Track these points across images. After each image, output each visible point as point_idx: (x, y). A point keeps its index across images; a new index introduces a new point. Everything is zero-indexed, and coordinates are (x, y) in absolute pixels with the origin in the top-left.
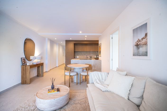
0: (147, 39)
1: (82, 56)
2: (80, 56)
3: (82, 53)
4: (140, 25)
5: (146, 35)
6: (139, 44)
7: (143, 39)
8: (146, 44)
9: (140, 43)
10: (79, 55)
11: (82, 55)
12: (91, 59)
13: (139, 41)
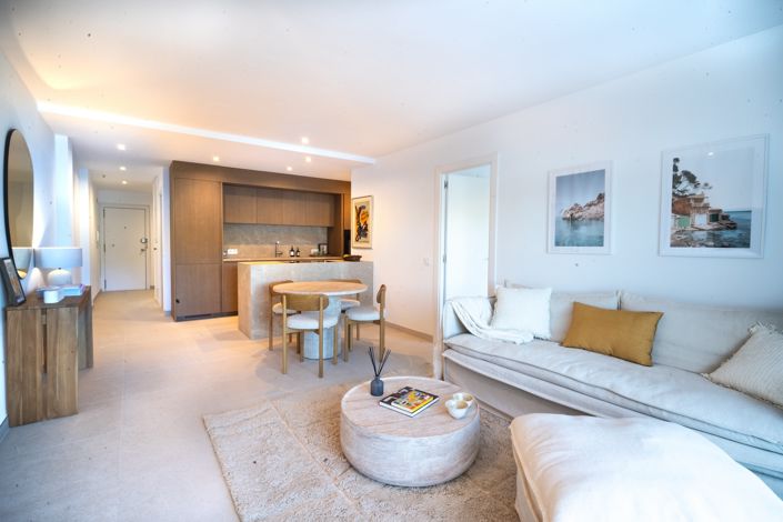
0: (603, 207)
1: (254, 246)
2: (243, 246)
3: (256, 233)
4: (584, 171)
5: (601, 197)
6: (577, 215)
7: (590, 205)
8: (599, 218)
9: (580, 214)
10: (239, 243)
11: (256, 243)
12: (295, 258)
13: (577, 208)
